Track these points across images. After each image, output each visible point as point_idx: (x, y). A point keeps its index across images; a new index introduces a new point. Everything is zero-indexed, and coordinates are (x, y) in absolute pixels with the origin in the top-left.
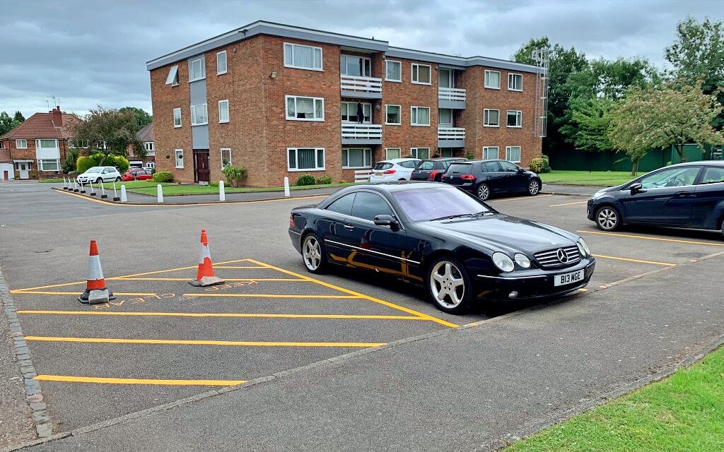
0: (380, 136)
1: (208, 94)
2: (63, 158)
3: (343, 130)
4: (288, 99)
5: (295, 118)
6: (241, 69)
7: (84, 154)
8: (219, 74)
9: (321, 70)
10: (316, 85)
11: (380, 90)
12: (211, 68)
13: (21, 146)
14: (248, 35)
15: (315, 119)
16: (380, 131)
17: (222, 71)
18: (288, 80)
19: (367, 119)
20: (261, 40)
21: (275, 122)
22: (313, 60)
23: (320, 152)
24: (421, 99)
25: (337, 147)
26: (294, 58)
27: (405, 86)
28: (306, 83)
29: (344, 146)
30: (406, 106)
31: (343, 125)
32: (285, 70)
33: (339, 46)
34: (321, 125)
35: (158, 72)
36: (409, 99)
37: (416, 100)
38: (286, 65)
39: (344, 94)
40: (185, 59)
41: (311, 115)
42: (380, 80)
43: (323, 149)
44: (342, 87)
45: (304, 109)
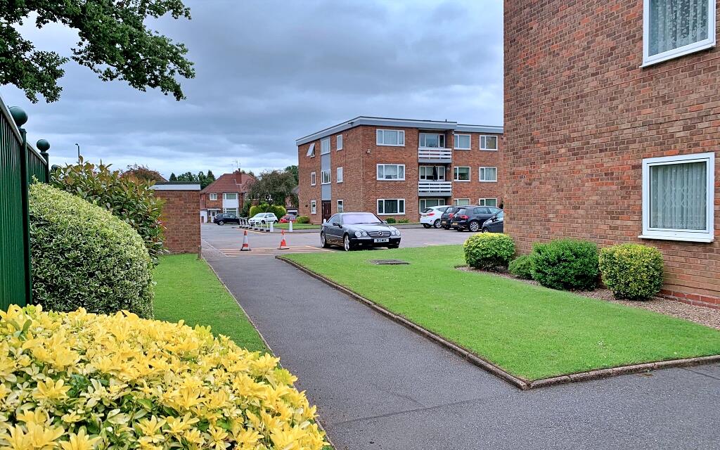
0: (450, 190)
1: (332, 163)
2: (240, 207)
3: (420, 186)
4: (379, 166)
5: (384, 179)
6: (350, 147)
7: (256, 204)
8: (338, 150)
9: (404, 145)
10: (400, 156)
11: (450, 157)
12: (333, 146)
13: (213, 198)
14: (354, 125)
15: (398, 179)
16: (450, 186)
17: (340, 148)
18: (379, 154)
19: (441, 177)
20: (361, 129)
21: (369, 182)
22: (398, 139)
23: (402, 202)
24: (488, 161)
25: (415, 198)
26: (383, 139)
27: (474, 153)
28: (392, 156)
29: (420, 197)
30: (476, 167)
31: (419, 183)
32: (377, 148)
33: (417, 128)
34: (403, 183)
35: (303, 147)
36: (478, 162)
37: (484, 163)
38: (377, 144)
39: (420, 161)
40: (319, 139)
41: (396, 177)
42: (451, 149)
43: (404, 200)
44: (419, 156)
45: (391, 172)
